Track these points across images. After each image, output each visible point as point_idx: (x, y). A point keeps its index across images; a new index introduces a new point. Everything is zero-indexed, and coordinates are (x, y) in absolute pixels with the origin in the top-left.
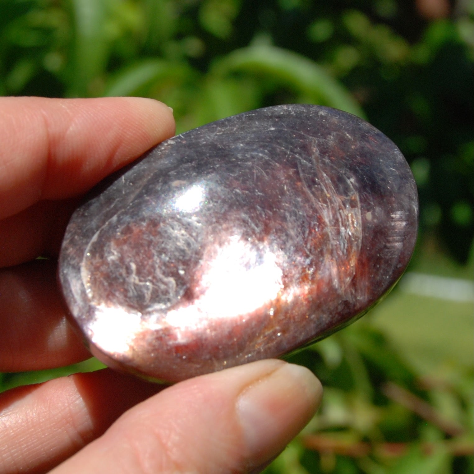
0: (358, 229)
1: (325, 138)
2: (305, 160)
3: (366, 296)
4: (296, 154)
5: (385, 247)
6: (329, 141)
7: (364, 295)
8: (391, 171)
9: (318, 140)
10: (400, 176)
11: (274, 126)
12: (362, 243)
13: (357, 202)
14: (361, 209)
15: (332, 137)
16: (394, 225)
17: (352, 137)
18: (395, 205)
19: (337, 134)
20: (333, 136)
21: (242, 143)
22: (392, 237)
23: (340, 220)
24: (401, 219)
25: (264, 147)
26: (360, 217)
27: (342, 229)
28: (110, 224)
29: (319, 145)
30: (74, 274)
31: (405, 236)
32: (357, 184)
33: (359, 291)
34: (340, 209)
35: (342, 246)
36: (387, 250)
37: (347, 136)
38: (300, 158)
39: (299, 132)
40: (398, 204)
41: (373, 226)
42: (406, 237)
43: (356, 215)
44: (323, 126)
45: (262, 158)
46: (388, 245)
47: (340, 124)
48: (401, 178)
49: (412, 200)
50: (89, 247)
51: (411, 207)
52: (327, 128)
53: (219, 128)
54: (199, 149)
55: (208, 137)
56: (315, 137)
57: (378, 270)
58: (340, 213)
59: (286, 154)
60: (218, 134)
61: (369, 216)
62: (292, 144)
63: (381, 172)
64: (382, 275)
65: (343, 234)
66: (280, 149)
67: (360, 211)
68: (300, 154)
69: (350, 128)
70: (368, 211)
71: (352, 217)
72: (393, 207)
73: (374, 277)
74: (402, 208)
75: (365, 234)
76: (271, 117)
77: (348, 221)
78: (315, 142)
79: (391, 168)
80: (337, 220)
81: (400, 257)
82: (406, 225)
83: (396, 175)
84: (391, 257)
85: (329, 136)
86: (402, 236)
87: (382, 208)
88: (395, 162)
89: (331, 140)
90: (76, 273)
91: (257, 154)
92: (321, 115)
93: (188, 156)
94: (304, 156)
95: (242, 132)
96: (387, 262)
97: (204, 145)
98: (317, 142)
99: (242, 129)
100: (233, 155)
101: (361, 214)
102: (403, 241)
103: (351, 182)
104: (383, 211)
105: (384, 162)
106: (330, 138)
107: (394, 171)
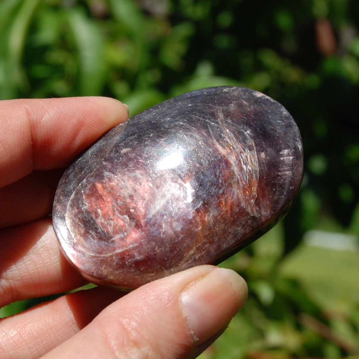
0: (255, 165)
1: (228, 106)
2: (213, 122)
3: (269, 212)
4: (207, 120)
5: (278, 175)
6: (230, 107)
7: (267, 211)
8: (278, 123)
9: (222, 108)
10: (285, 125)
11: (191, 103)
12: (260, 174)
13: (253, 146)
14: (257, 151)
15: (232, 105)
16: (283, 160)
17: (247, 103)
18: (283, 146)
19: (236, 102)
20: (234, 104)
21: (169, 117)
22: (282, 168)
23: (242, 160)
24: (288, 155)
25: (184, 118)
26: (256, 157)
27: (244, 167)
28: (82, 185)
29: (223, 111)
30: (62, 223)
31: (292, 167)
32: (252, 134)
33: (263, 209)
34: (241, 153)
35: (245, 178)
36: (279, 178)
37: (244, 103)
38: (210, 122)
39: (209, 105)
40: (284, 145)
41: (267, 162)
42: (294, 167)
43: (253, 155)
44: (226, 98)
45: (183, 125)
46: (280, 174)
47: (239, 95)
48: (286, 127)
49: (297, 141)
50: (69, 203)
51: (296, 146)
52: (229, 99)
53: (154, 111)
54: (140, 126)
55: (146, 117)
56: (220, 106)
57: (275, 192)
58: (241, 155)
59: (200, 120)
60: (153, 114)
61: (263, 155)
62: (203, 113)
63: (271, 124)
64: (278, 195)
65: (245, 169)
66: (195, 117)
67: (256, 152)
68: (209, 119)
69: (246, 97)
70: (262, 152)
71: (250, 157)
72: (281, 147)
73: (272, 197)
74: (288, 147)
75: (261, 168)
76: (190, 98)
77: (248, 160)
78: (220, 109)
79: (278, 121)
80: (240, 161)
81: (290, 181)
82: (293, 159)
83: (283, 125)
84: (283, 182)
85: (230, 104)
86: (290, 167)
87: (272, 149)
88: (281, 117)
89: (232, 107)
90: (63, 222)
91: (179, 123)
92: (225, 92)
93: (132, 131)
94: (212, 120)
95: (170, 110)
96: (281, 186)
97: (143, 123)
98: (221, 109)
99: (170, 108)
100: (162, 126)
101: (257, 155)
102: (292, 170)
103: (247, 133)
104: (273, 151)
105: (273, 117)
106: (231, 106)
107: (280, 122)
